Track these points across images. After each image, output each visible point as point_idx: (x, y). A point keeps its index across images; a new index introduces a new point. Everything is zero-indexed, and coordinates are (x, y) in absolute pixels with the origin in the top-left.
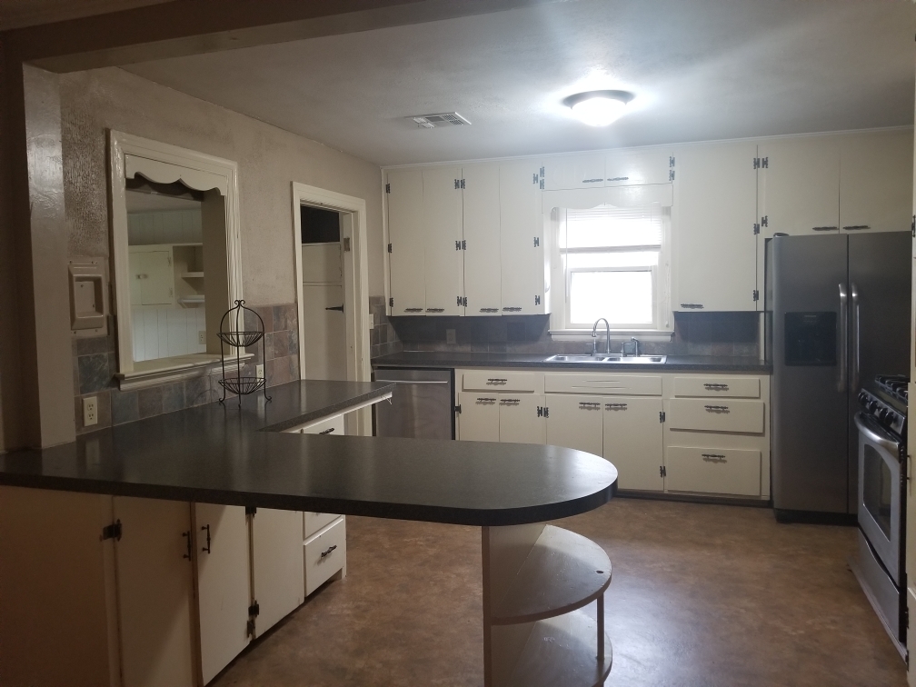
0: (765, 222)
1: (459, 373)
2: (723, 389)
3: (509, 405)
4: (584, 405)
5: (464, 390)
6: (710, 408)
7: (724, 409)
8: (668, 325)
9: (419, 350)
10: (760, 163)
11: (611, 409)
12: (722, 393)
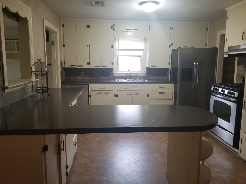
0: (172, 44)
1: (90, 85)
2: (163, 88)
3: (106, 94)
4: (128, 93)
5: (92, 90)
6: (160, 93)
7: (163, 93)
8: (145, 71)
9: (72, 78)
10: (172, 29)
11: (135, 94)
12: (163, 89)
